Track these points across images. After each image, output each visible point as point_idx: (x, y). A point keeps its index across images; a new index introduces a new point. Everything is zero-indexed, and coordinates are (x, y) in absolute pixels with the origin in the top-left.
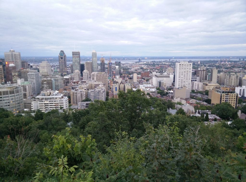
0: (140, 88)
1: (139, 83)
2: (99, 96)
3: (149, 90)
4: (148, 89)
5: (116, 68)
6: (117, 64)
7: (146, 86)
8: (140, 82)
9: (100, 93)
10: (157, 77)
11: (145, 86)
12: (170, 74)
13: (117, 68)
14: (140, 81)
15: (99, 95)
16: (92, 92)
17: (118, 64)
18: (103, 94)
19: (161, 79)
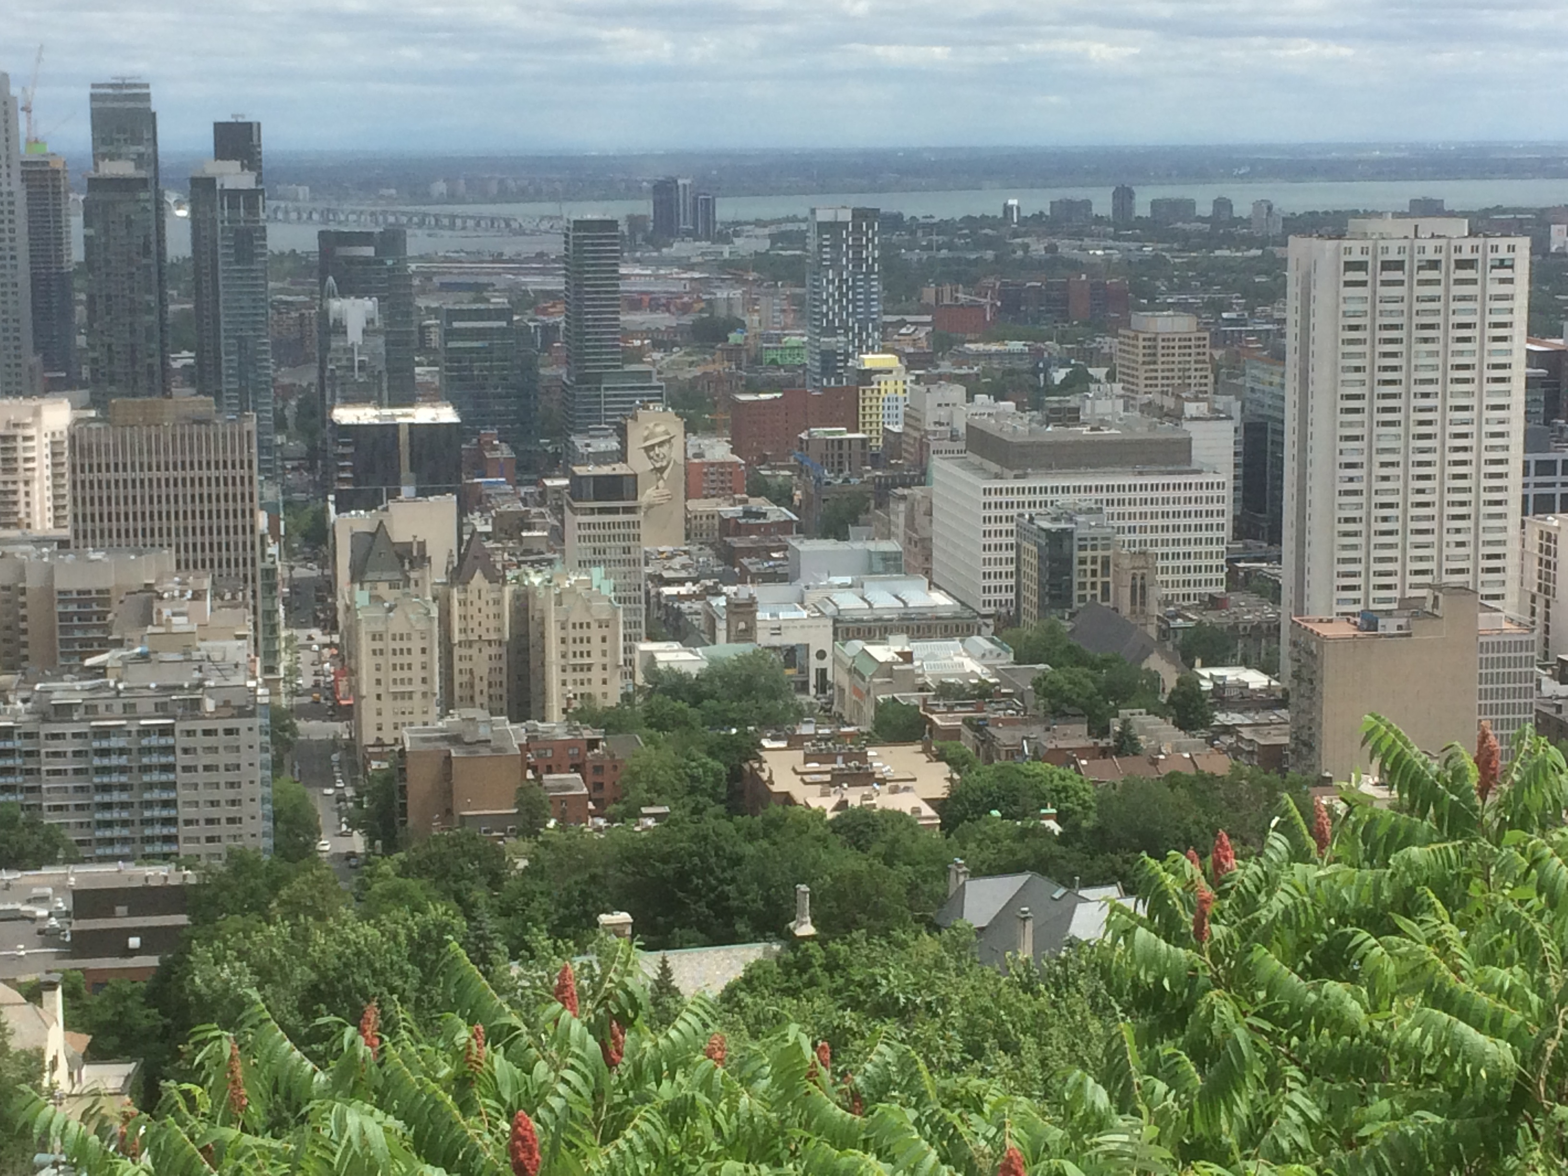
0: (764, 638)
1: (729, 556)
2: (180, 777)
3: (907, 657)
4: (882, 653)
5: (340, 329)
6: (351, 261)
7: (849, 602)
8: (737, 542)
9: (199, 726)
10: (995, 468)
11: (830, 610)
12: (1191, 409)
13: (355, 335)
14: (728, 527)
15: (181, 760)
16: (64, 711)
17: (367, 261)
18: (244, 738)
19: (1062, 499)
